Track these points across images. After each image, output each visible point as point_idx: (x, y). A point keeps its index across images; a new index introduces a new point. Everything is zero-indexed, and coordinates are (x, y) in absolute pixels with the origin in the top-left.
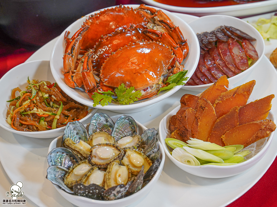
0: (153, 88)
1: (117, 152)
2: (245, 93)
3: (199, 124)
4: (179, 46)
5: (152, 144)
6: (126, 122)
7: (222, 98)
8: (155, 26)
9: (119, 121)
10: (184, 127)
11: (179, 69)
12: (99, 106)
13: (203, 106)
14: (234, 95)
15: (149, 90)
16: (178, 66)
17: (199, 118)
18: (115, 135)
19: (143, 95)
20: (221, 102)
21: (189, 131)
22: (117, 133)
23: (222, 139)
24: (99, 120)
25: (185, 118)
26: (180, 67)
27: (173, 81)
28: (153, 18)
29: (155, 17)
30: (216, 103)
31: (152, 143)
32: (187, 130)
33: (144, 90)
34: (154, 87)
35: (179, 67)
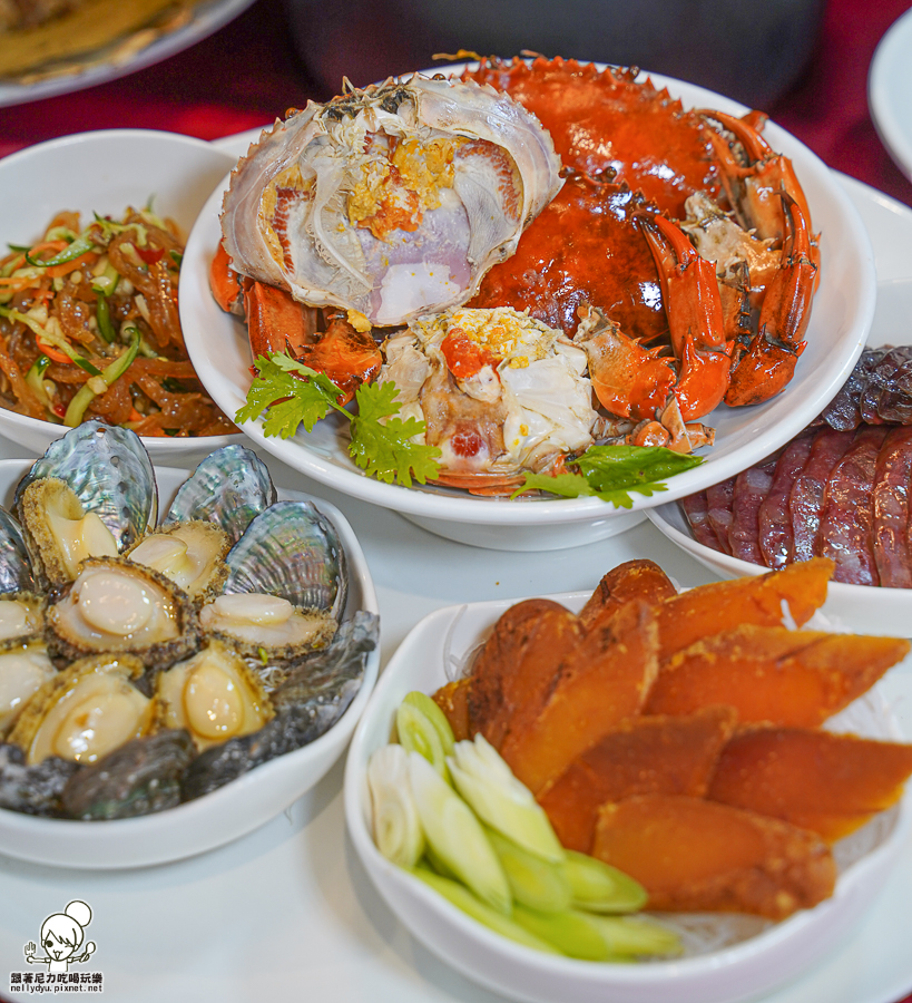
0: (504, 458)
1: (169, 631)
2: (835, 678)
3: (555, 698)
4: (729, 351)
5: (318, 675)
6: (309, 537)
7: (729, 647)
8: (721, 217)
9: (279, 519)
10: (500, 679)
11: (672, 437)
12: (253, 428)
13: (615, 631)
14: (782, 658)
15: (482, 458)
16: (671, 421)
17: (569, 675)
18: (244, 569)
19: (444, 468)
20: (711, 658)
21: (506, 709)
22: (260, 567)
23: (596, 818)
24: (237, 478)
25: (522, 644)
26: (678, 428)
27: (603, 470)
28: (741, 179)
29: (747, 180)
30: (692, 651)
31: (321, 670)
32: (500, 702)
33: (459, 448)
34: (509, 455)
35: (674, 430)
